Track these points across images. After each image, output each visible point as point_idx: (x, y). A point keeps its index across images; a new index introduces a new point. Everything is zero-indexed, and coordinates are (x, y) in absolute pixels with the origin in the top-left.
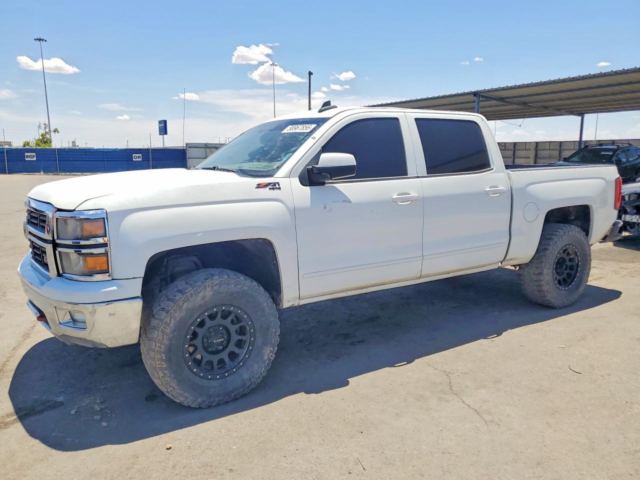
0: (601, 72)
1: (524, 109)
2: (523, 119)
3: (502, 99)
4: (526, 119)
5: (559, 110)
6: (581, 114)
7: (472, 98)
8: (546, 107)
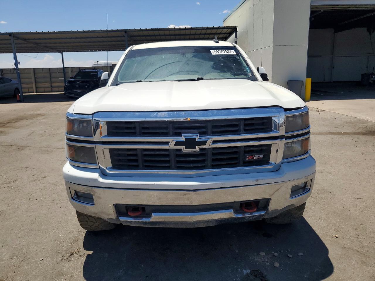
0: (66, 31)
1: (36, 47)
2: (37, 53)
3: (25, 40)
4: (39, 53)
5: (52, 49)
6: (61, 52)
7: (8, 36)
8: (47, 47)
